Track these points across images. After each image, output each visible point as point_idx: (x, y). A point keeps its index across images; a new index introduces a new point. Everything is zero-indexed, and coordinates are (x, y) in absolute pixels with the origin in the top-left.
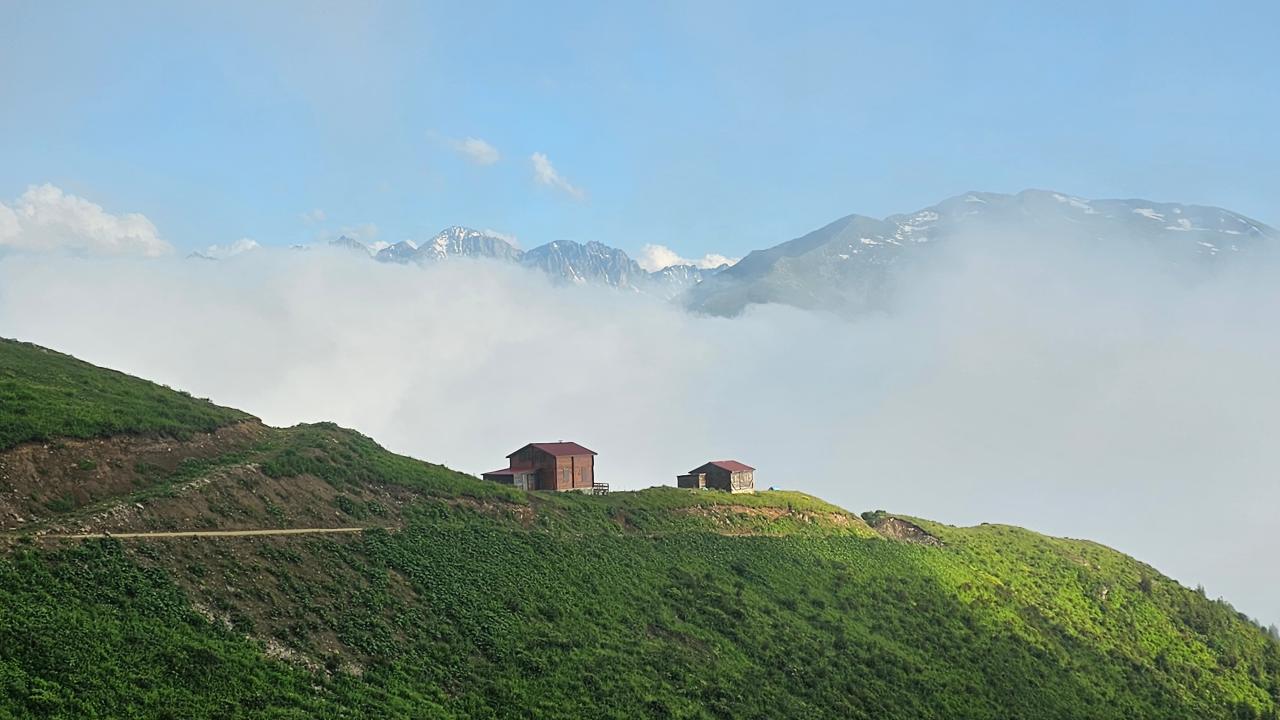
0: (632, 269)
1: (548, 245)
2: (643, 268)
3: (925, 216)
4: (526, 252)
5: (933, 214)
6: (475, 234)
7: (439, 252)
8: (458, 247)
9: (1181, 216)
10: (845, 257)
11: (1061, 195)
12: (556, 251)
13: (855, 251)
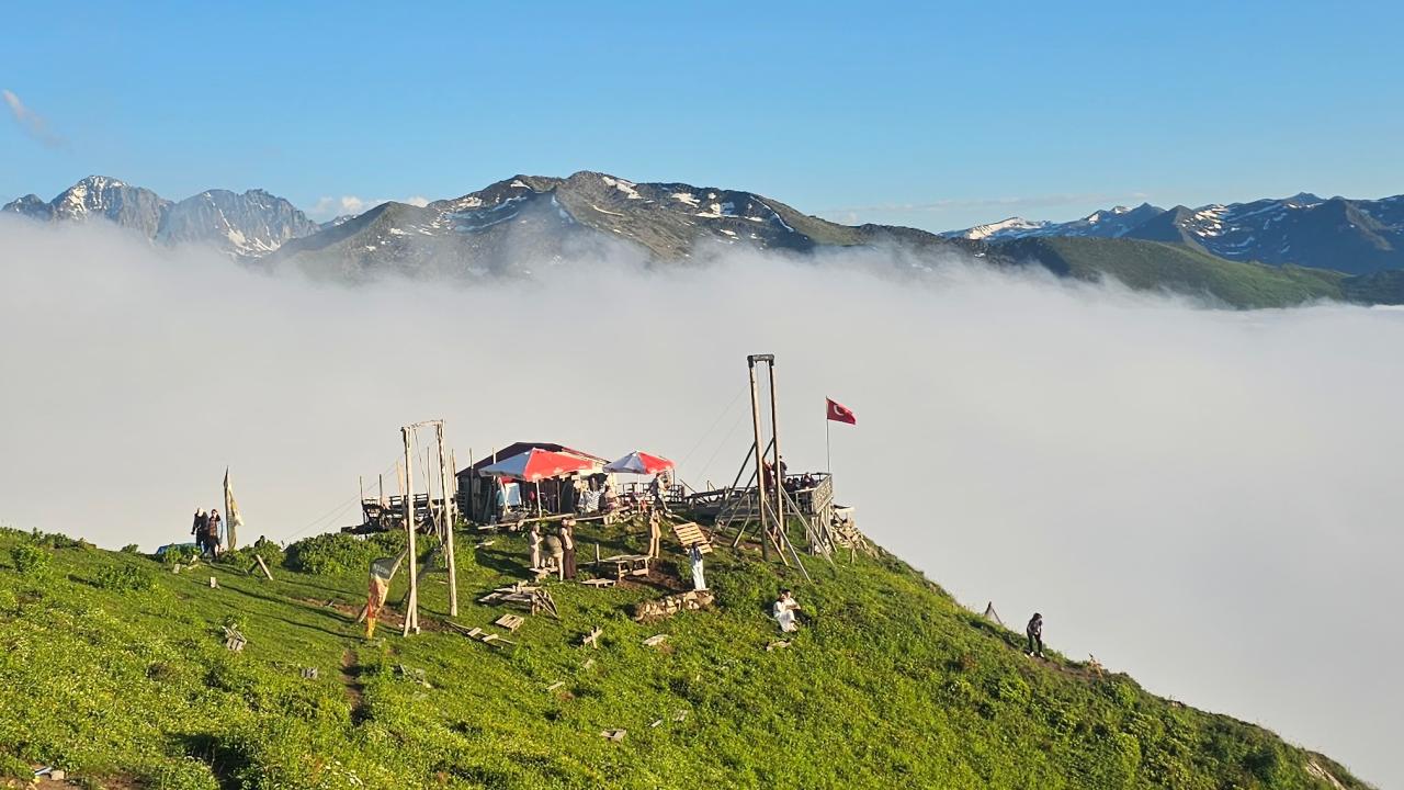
0: (296, 220)
1: (201, 195)
2: (309, 219)
3: (469, 202)
4: (176, 202)
5: (477, 199)
6: (117, 184)
7: (76, 205)
8: (97, 198)
9: (715, 201)
10: (372, 248)
11: (611, 177)
12: (208, 202)
13: (383, 243)
